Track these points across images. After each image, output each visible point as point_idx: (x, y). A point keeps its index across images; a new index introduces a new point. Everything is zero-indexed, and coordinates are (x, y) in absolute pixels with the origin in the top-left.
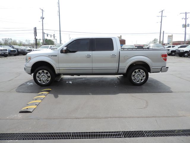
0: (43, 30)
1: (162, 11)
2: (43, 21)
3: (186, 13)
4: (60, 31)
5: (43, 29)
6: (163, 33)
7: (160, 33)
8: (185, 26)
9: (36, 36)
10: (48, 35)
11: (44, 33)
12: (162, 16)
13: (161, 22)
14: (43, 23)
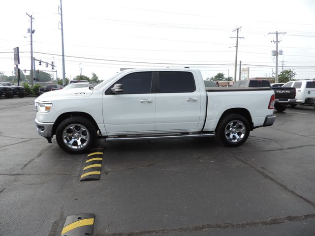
0: (32, 54)
1: (238, 29)
2: (31, 36)
3: (277, 33)
4: (63, 56)
5: (32, 52)
6: (240, 64)
7: (236, 64)
8: (276, 53)
9: (19, 64)
10: (42, 63)
11: (35, 59)
12: (237, 37)
13: (237, 47)
14: (32, 42)
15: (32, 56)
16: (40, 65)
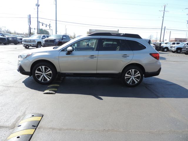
0: (38, 19)
1: (165, 6)
2: (38, 8)
4: (56, 21)
5: (38, 18)
6: (165, 29)
7: (162, 28)
9: (30, 24)
11: (39, 22)
12: (164, 11)
13: (163, 17)
14: (38, 12)
15: (38, 20)
16: (43, 25)
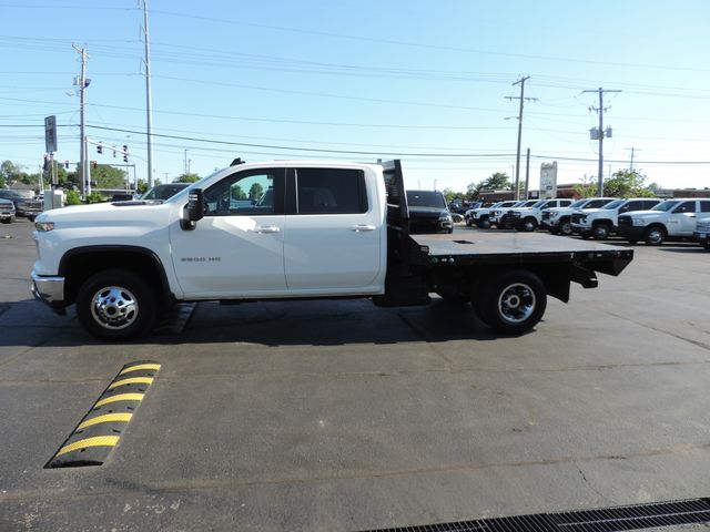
0: (82, 129)
1: (523, 80)
2: (82, 93)
3: (601, 92)
5: (81, 126)
6: (528, 155)
7: (518, 155)
9: (56, 150)
10: (103, 148)
12: (522, 98)
13: (520, 118)
15: (82, 134)
16: (100, 152)
